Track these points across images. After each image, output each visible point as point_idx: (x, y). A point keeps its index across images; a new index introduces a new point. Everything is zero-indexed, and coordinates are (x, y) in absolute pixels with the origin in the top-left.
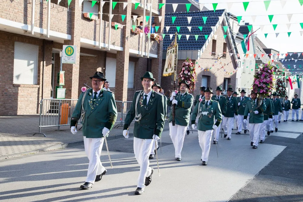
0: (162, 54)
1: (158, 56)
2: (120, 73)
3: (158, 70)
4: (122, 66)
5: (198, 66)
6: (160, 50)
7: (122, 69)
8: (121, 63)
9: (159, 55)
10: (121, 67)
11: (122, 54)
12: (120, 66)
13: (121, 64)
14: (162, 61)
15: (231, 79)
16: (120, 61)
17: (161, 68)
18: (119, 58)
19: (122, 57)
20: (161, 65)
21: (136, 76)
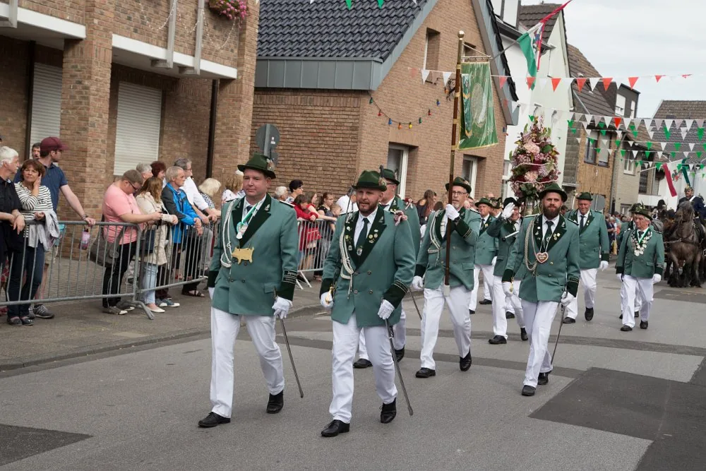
0: (254, 68)
1: (240, 73)
2: (77, 119)
3: (239, 121)
4: (80, 92)
5: (377, 112)
6: (246, 52)
7: (81, 103)
8: (80, 83)
9: (240, 69)
10: (78, 98)
11: (82, 49)
12: (73, 92)
13: (79, 87)
14: (252, 90)
15: (488, 160)
16: (76, 76)
17: (251, 115)
18: (74, 64)
19: (83, 62)
20: (252, 103)
21: (165, 136)
